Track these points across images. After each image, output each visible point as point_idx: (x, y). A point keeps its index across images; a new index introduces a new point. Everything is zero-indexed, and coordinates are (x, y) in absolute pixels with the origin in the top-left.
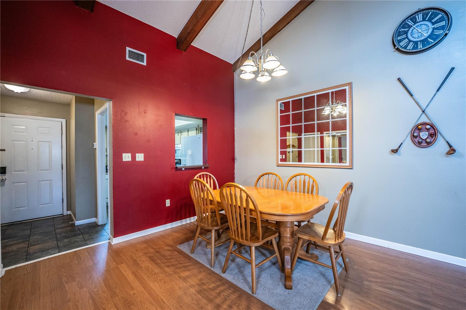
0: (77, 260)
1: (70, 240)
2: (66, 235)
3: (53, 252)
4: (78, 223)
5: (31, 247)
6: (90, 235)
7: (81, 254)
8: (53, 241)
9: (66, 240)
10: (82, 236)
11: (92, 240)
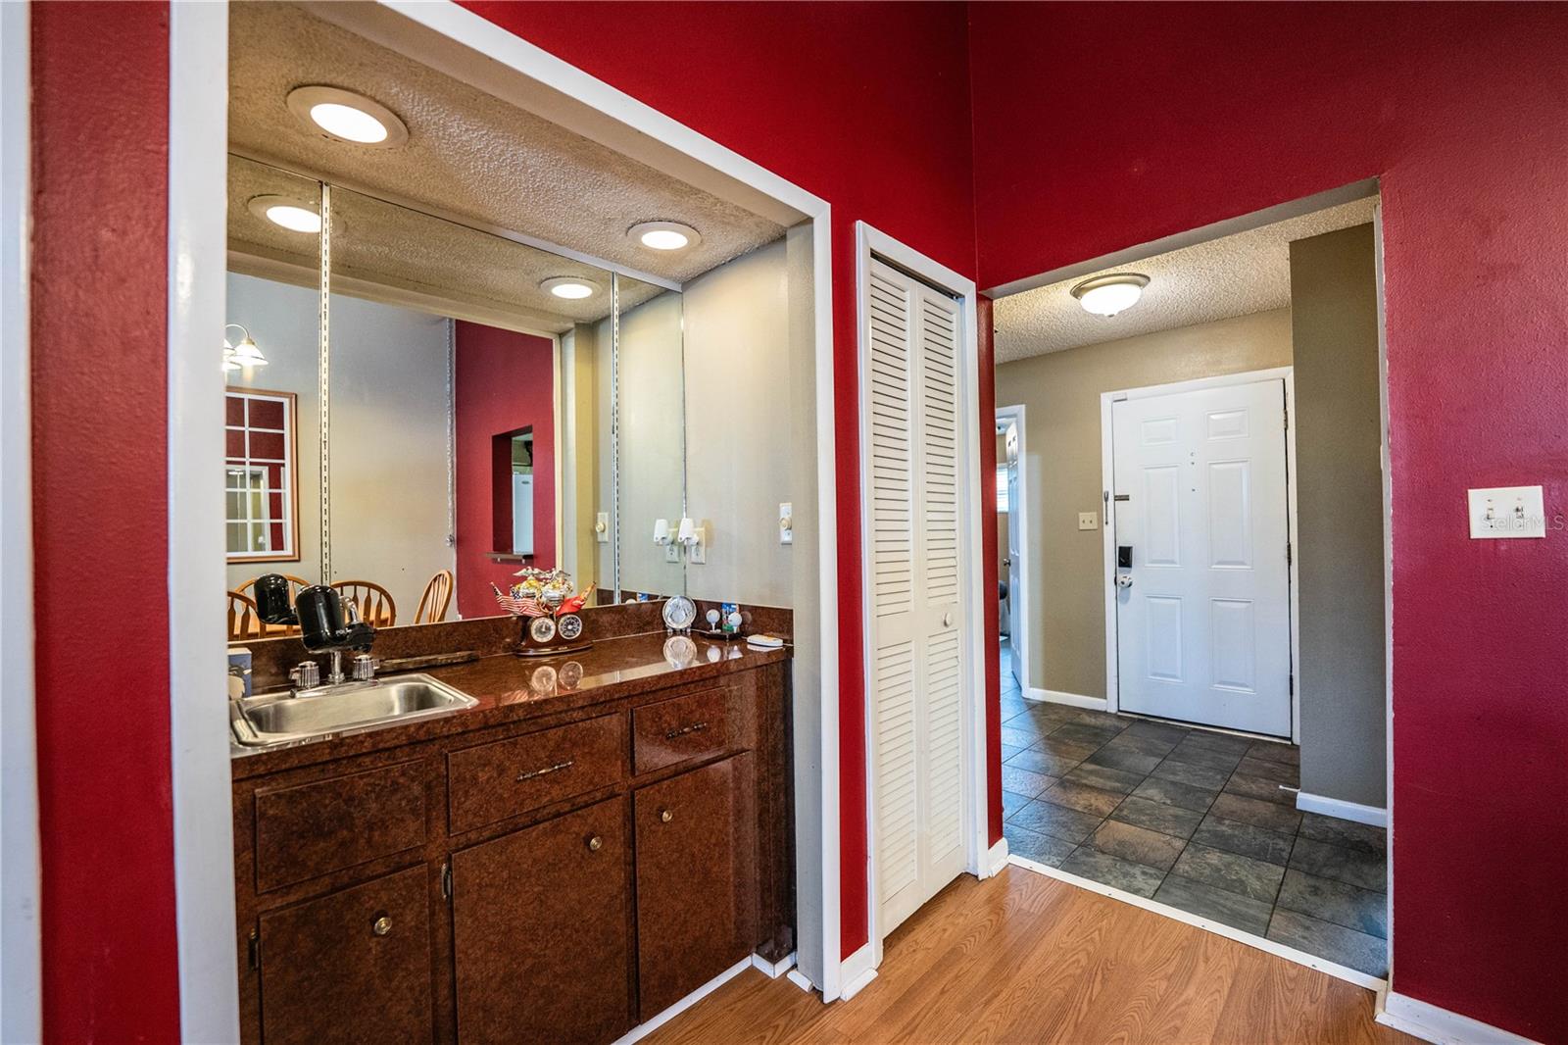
0: (1169, 978)
1: (1228, 865)
2: (1235, 836)
3: (1140, 881)
4: (1307, 801)
5: (1112, 822)
6: (1315, 891)
7: (1207, 960)
8: (1176, 837)
9: (1214, 858)
10: (1282, 870)
11: (1301, 918)
